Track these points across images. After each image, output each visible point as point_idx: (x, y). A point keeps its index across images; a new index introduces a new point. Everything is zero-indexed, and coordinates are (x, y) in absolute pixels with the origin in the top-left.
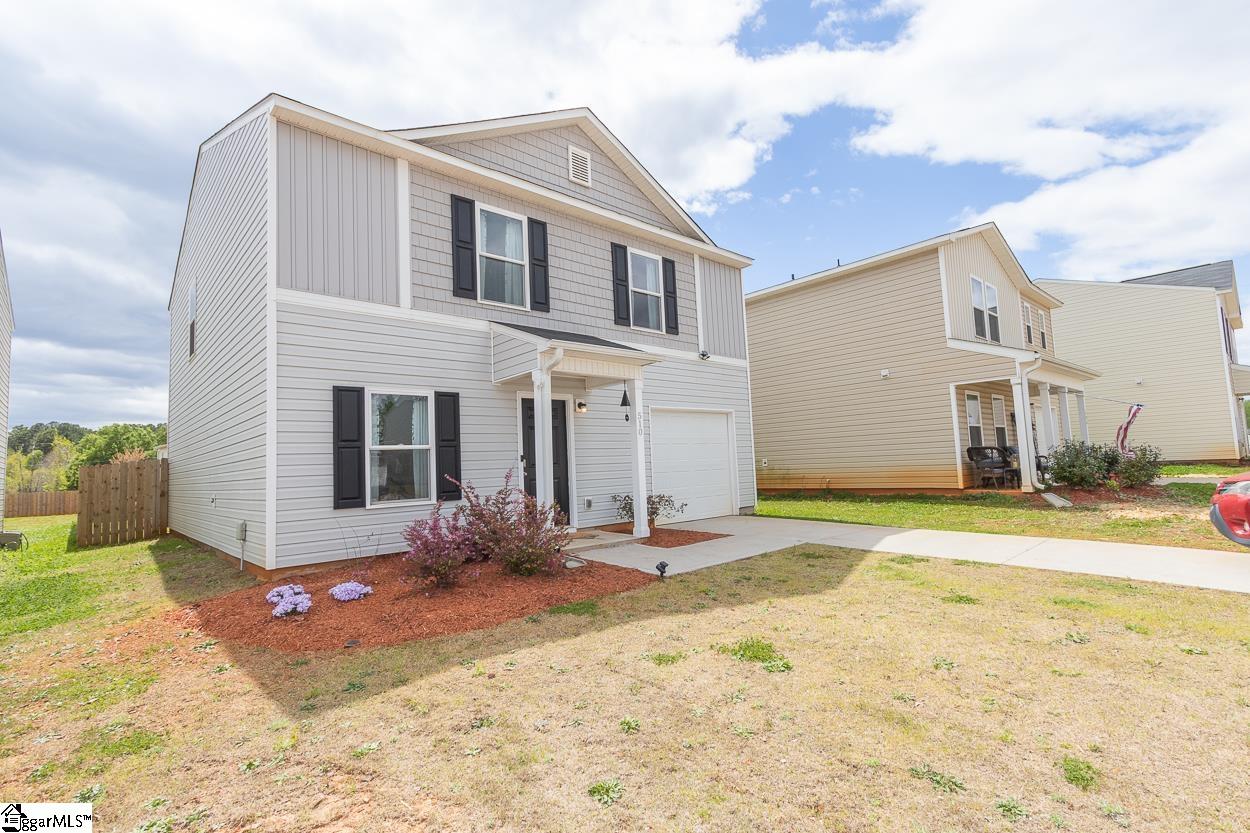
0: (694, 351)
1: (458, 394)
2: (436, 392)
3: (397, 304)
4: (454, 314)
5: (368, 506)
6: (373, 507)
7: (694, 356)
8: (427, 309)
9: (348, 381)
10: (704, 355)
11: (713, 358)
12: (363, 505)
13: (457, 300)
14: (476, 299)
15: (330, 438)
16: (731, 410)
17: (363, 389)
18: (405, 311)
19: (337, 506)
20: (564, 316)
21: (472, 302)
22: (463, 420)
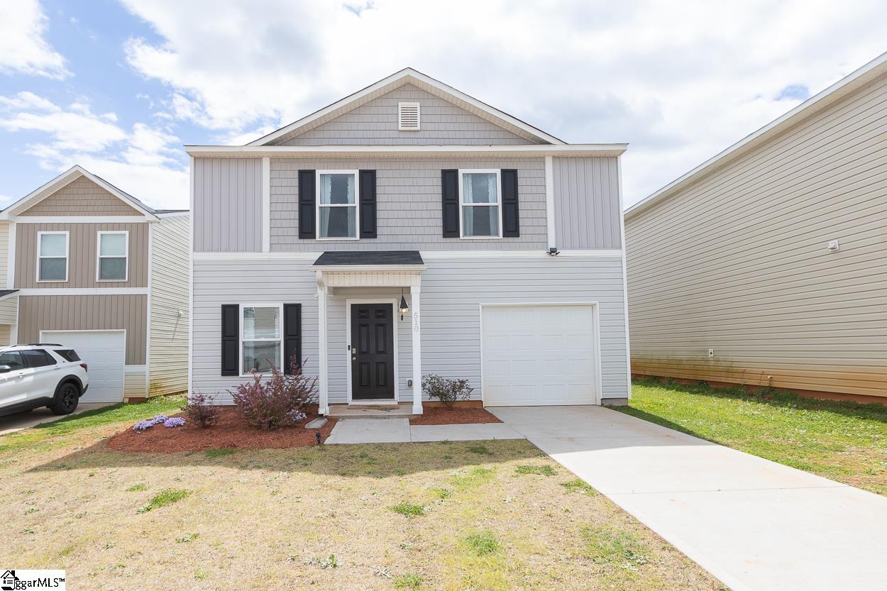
0: (543, 249)
1: (300, 304)
2: (284, 304)
3: (261, 251)
4: (300, 250)
5: (241, 375)
6: (244, 376)
7: (542, 254)
8: (281, 250)
9: (230, 301)
10: (552, 252)
11: (563, 253)
12: (237, 374)
13: (302, 241)
14: (315, 238)
15: (220, 335)
16: (593, 302)
17: (238, 305)
18: (266, 254)
19: (223, 374)
20: (390, 239)
21: (312, 241)
22: (303, 322)
